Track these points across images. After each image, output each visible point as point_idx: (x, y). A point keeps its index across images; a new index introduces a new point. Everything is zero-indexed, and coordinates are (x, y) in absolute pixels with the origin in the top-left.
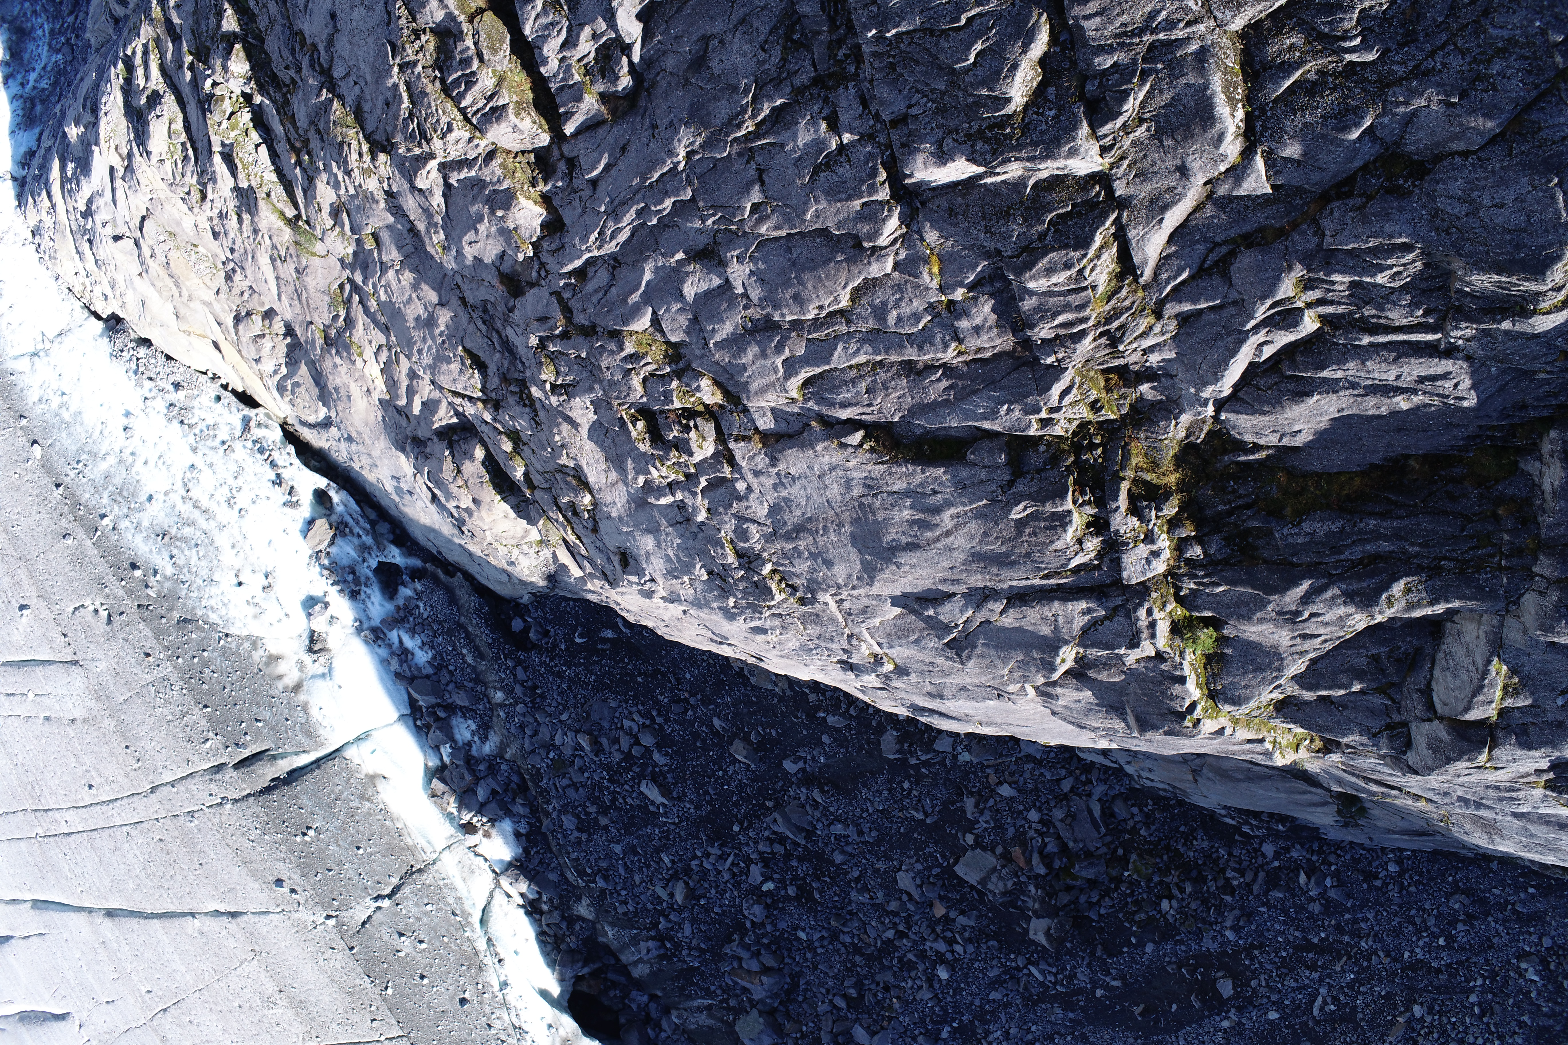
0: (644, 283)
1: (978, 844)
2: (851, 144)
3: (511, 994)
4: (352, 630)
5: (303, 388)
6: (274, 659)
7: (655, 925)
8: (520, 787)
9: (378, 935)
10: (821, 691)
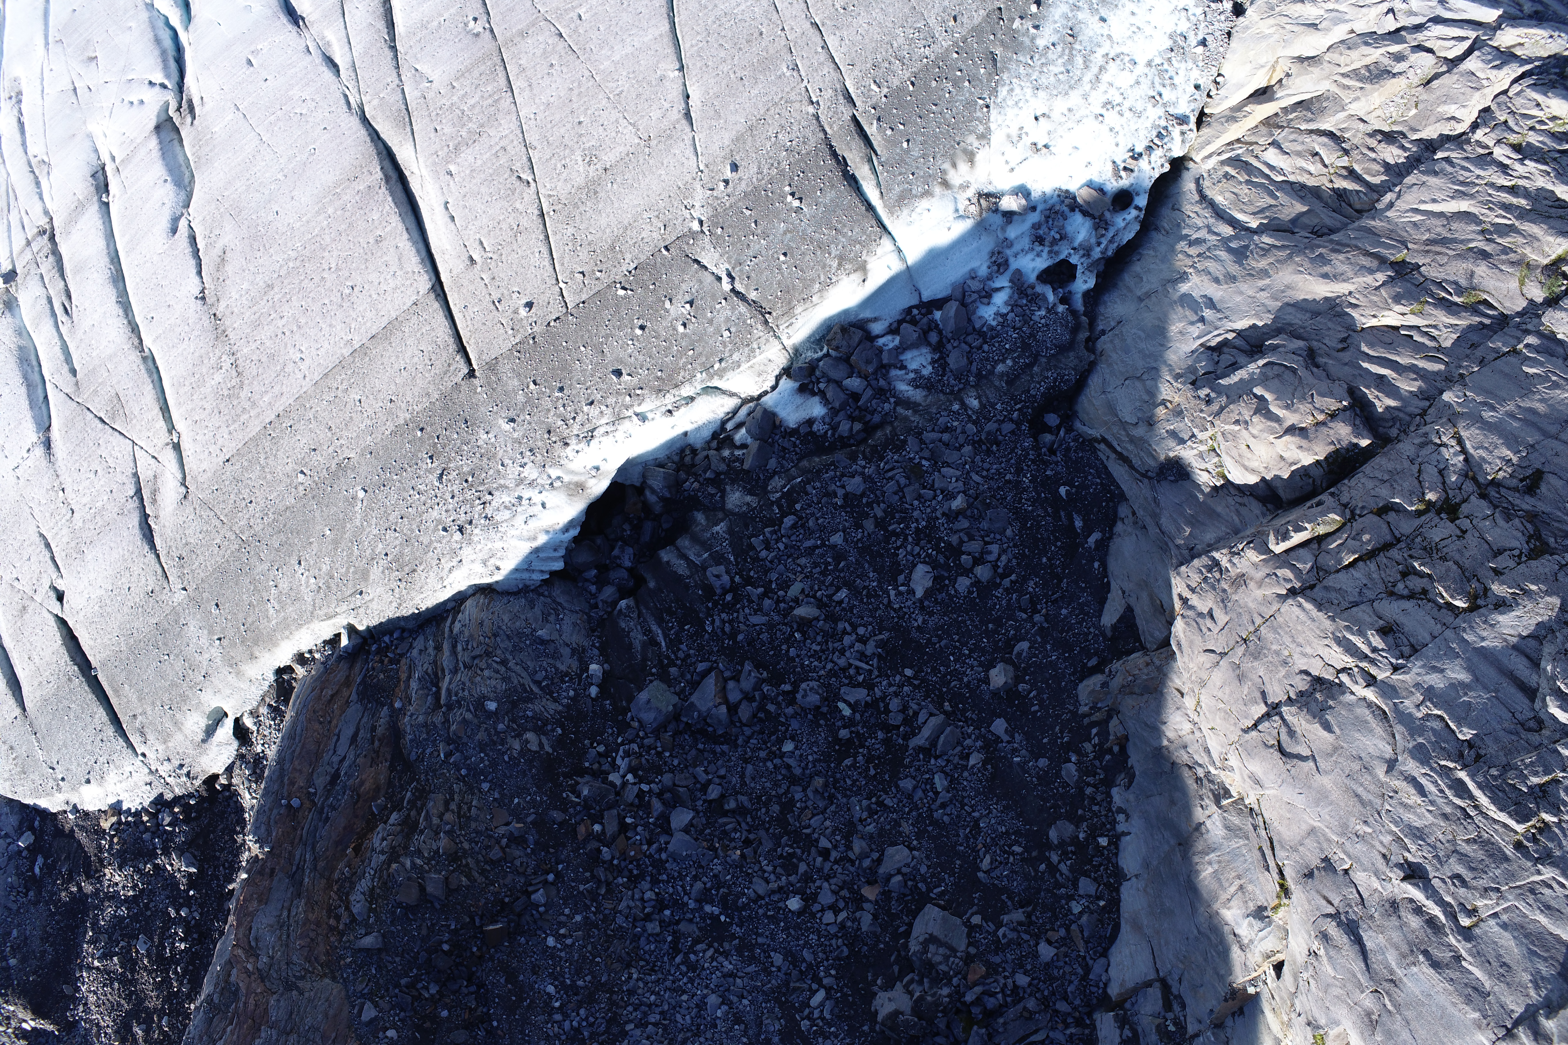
1: (974, 929)
3: (631, 425)
6: (971, 157)
7: (751, 582)
8: (866, 424)
9: (686, 277)
10: (1099, 756)
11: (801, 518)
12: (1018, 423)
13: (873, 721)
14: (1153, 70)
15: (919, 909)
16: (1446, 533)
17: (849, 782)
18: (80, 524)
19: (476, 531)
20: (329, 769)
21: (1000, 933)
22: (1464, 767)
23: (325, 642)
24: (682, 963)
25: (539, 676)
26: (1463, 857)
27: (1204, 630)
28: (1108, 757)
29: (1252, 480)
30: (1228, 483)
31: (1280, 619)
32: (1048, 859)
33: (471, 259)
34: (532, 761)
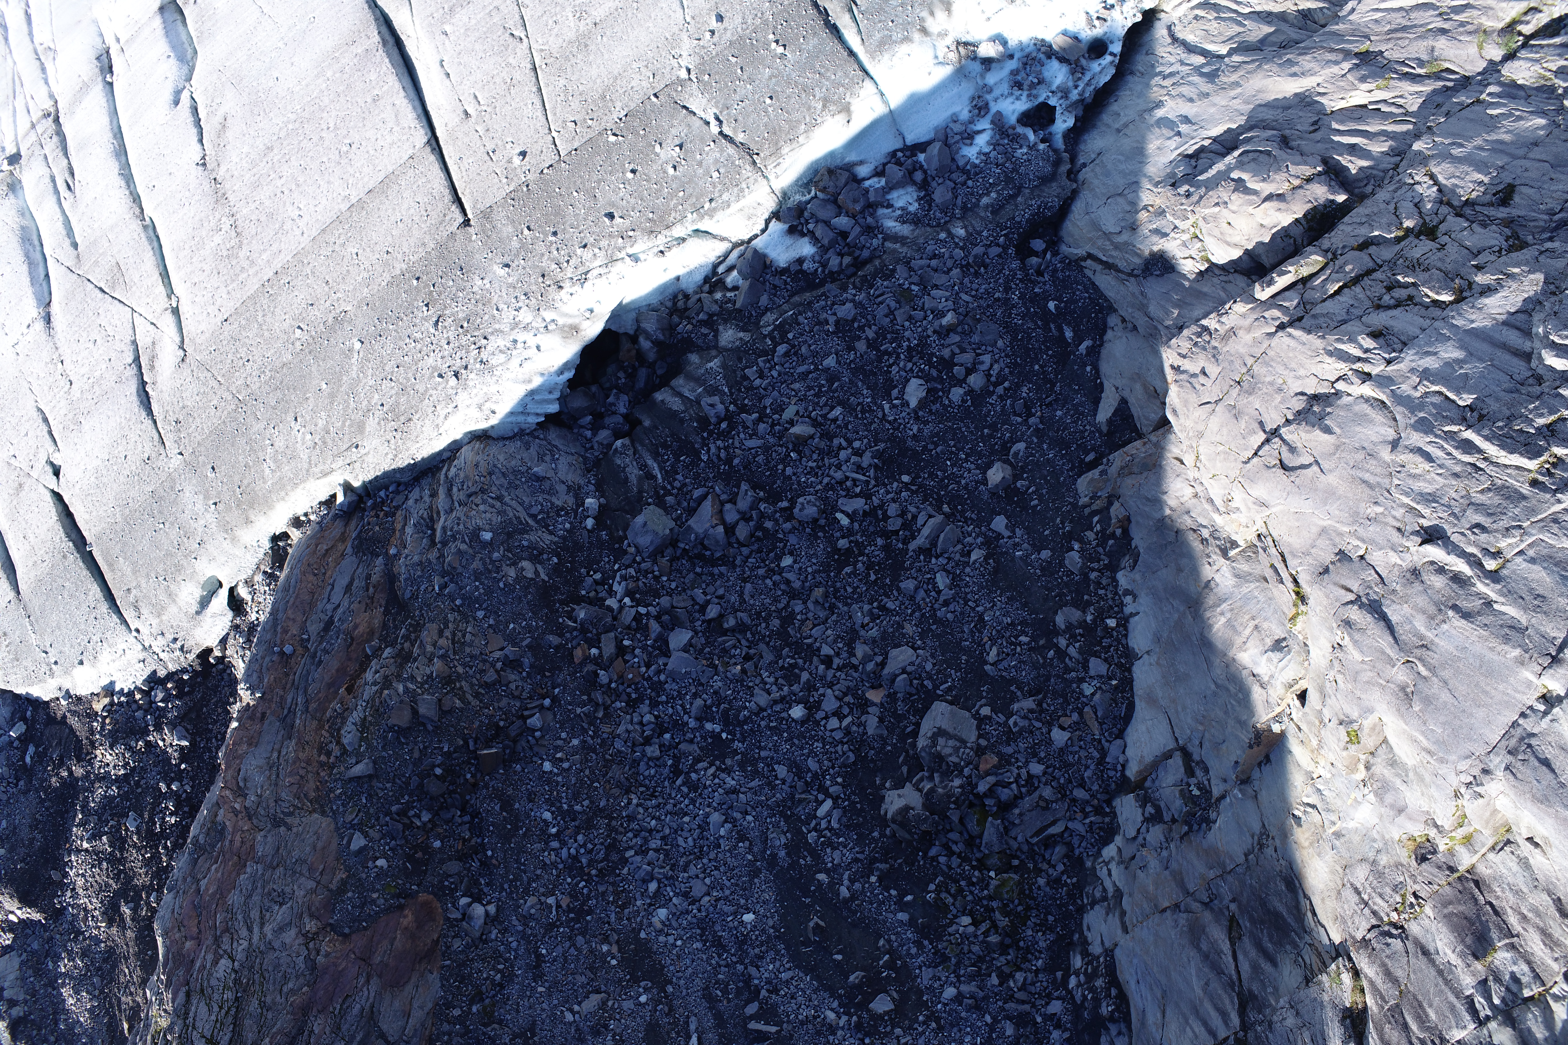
1: (984, 721)
3: (623, 267)
6: (948, 6)
7: (745, 410)
8: (856, 259)
9: (675, 122)
10: (1102, 543)
11: (793, 346)
12: (1005, 248)
13: (871, 529)
15: (926, 708)
16: (1426, 249)
17: (849, 590)
18: (78, 395)
19: (472, 376)
20: (323, 616)
21: (1011, 722)
22: (1469, 427)
23: (320, 503)
24: (684, 784)
25: (535, 510)
26: (1479, 507)
27: (1198, 386)
28: (1111, 542)
29: (1236, 254)
30: (1213, 266)
31: (1271, 353)
32: (1056, 645)
33: (466, 112)
34: (527, 588)
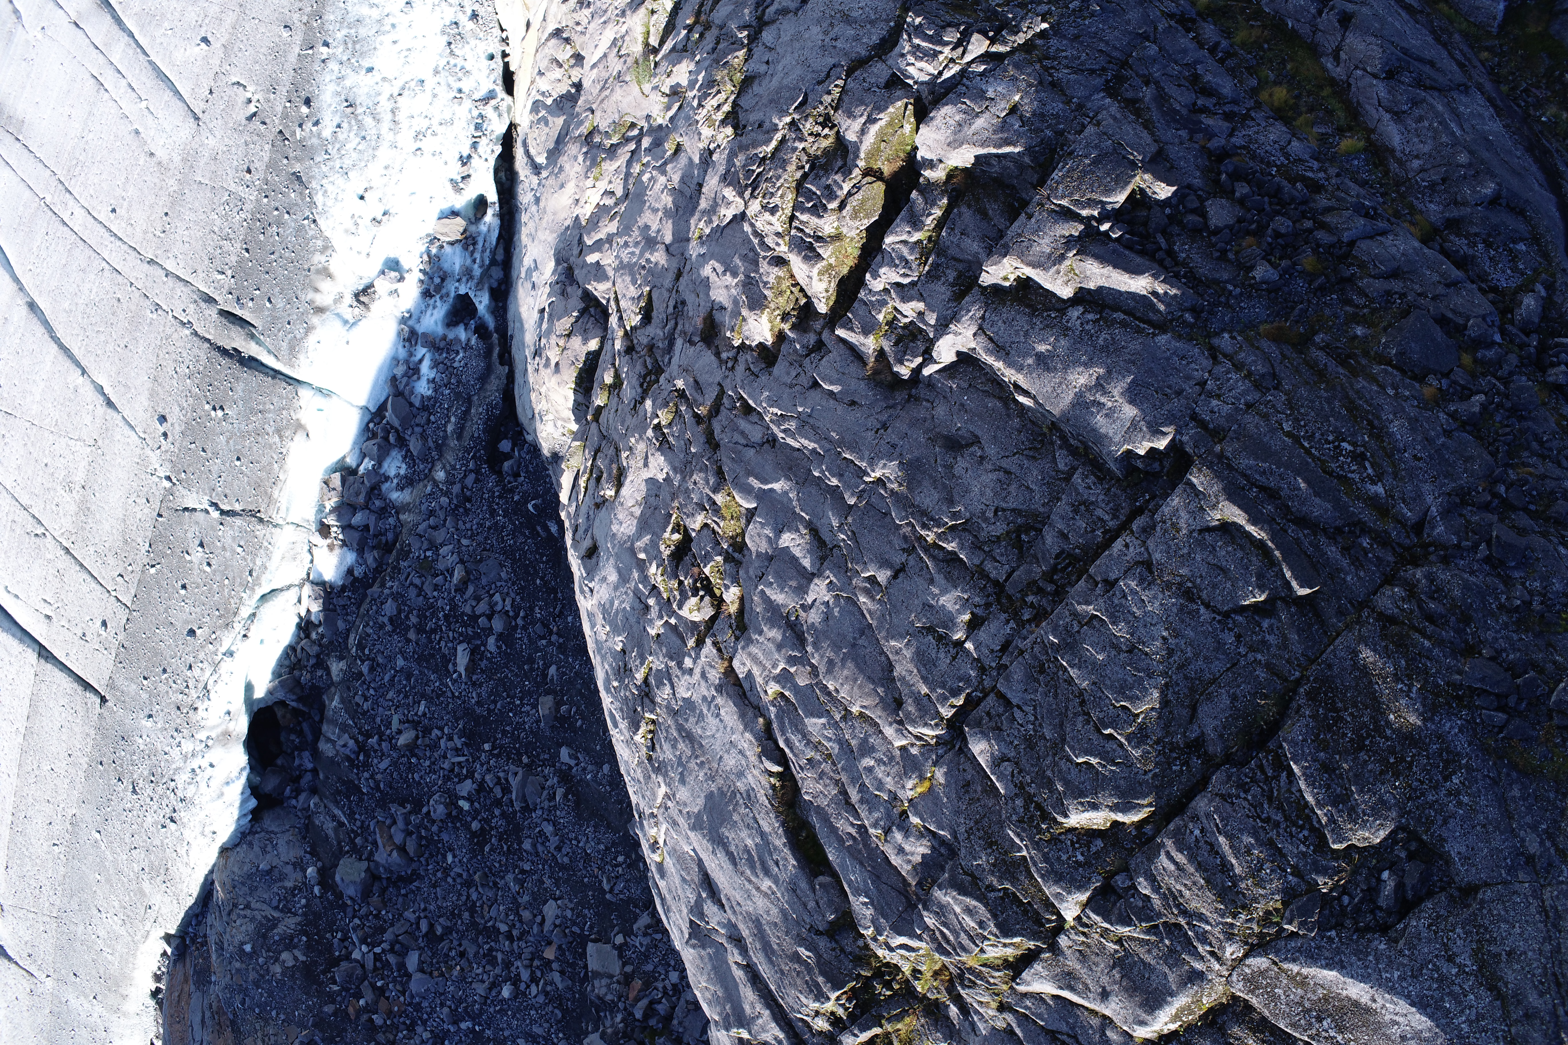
0: (770, 486)
1: (620, 949)
2: (967, 652)
3: (227, 665)
4: (399, 315)
5: (547, 130)
6: (326, 273)
7: (368, 736)
8: (384, 546)
9: (186, 527)
11: (373, 660)
12: (477, 471)
13: (487, 803)
14: (443, 74)
15: (584, 951)
17: (497, 865)
19: (182, 814)
21: (638, 943)
23: (161, 957)
25: (275, 902)
33: (48, 617)
34: (293, 976)
